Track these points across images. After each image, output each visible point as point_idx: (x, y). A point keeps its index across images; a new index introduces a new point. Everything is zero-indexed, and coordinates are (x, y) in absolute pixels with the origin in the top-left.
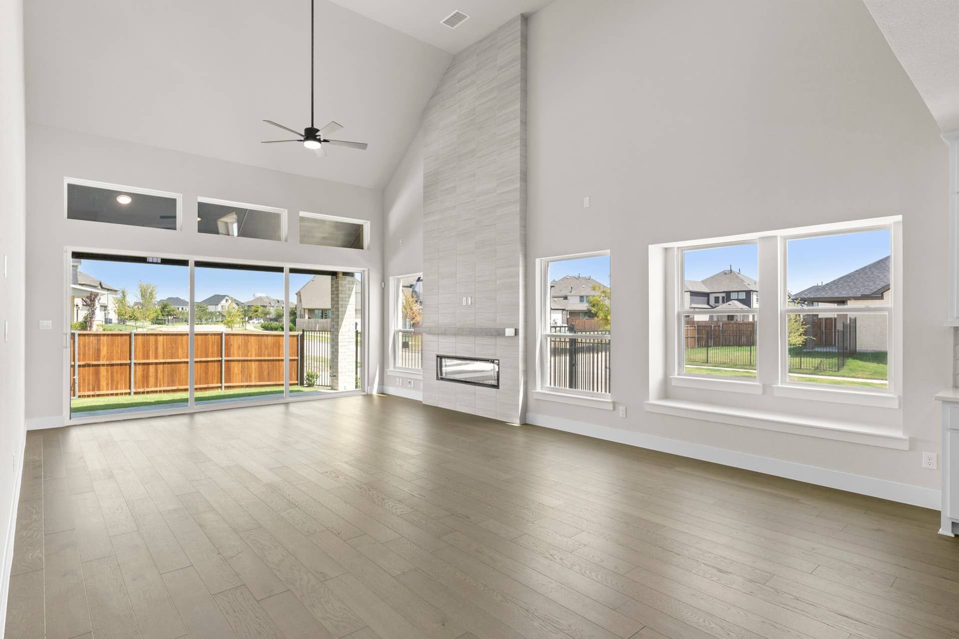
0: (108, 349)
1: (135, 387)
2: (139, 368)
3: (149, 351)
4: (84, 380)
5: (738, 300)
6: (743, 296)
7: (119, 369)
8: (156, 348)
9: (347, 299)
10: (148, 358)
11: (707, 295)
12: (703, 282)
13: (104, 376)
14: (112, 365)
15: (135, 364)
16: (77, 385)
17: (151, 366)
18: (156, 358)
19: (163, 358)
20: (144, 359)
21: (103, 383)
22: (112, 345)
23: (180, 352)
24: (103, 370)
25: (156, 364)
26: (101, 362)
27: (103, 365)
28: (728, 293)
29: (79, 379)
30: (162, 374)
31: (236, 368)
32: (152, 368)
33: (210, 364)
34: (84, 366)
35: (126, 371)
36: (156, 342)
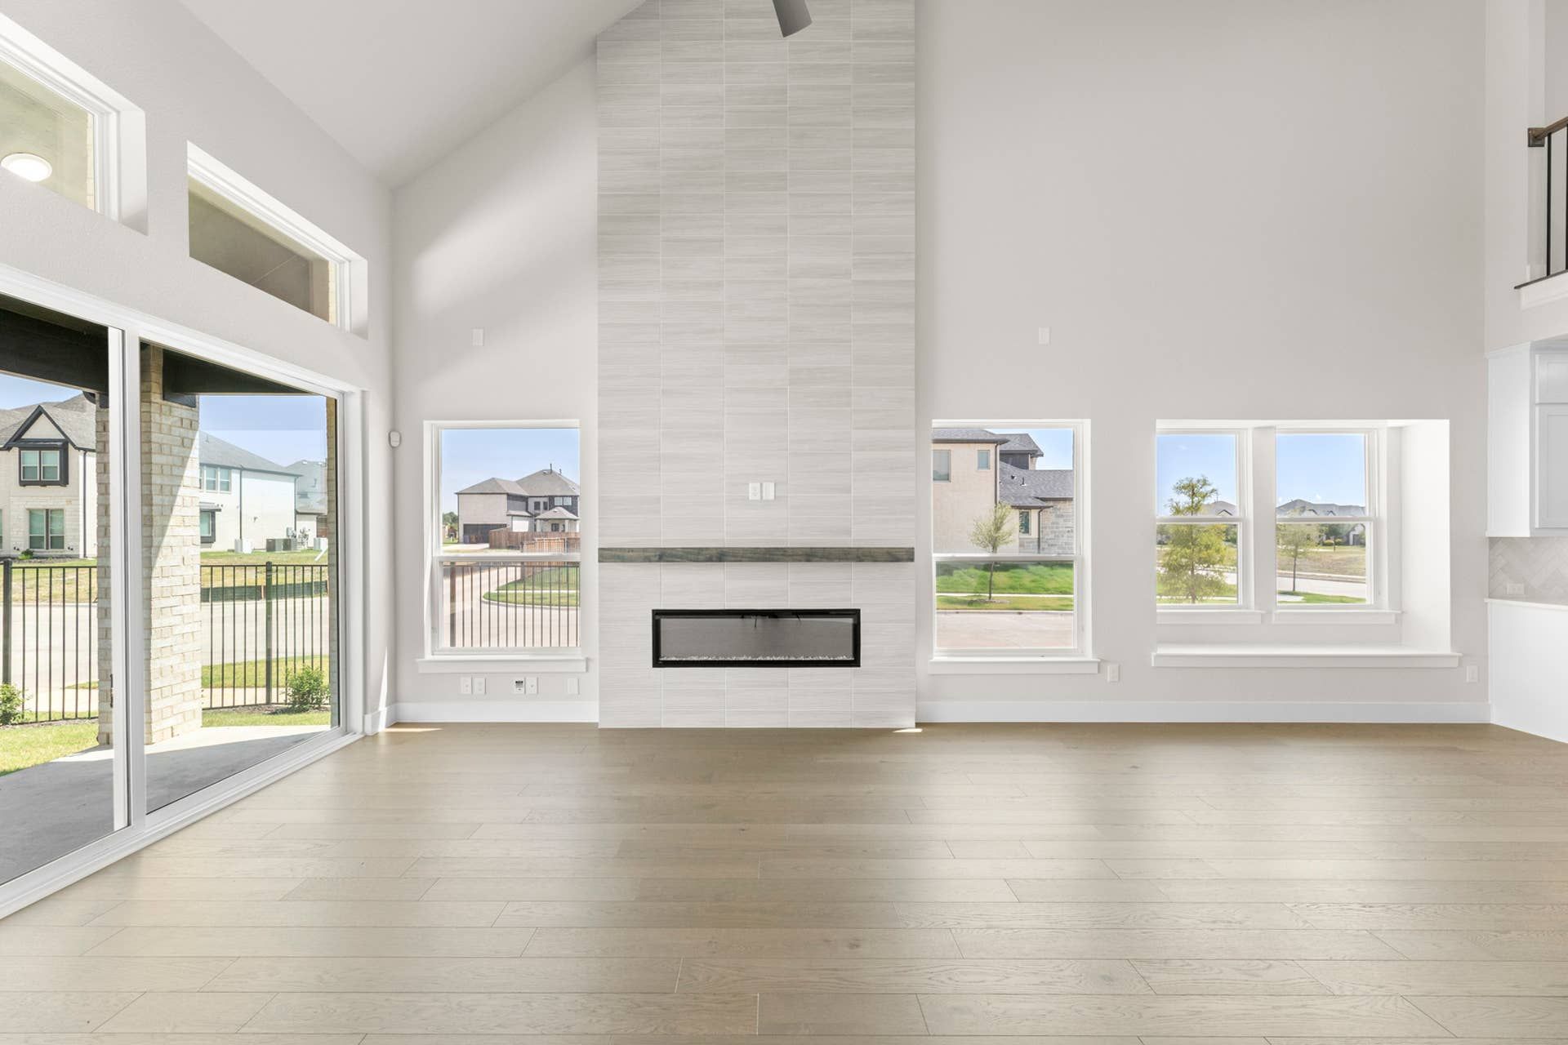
5: (563, 506)
6: (569, 502)
9: (176, 471)
11: (524, 499)
12: (518, 482)
28: (551, 498)
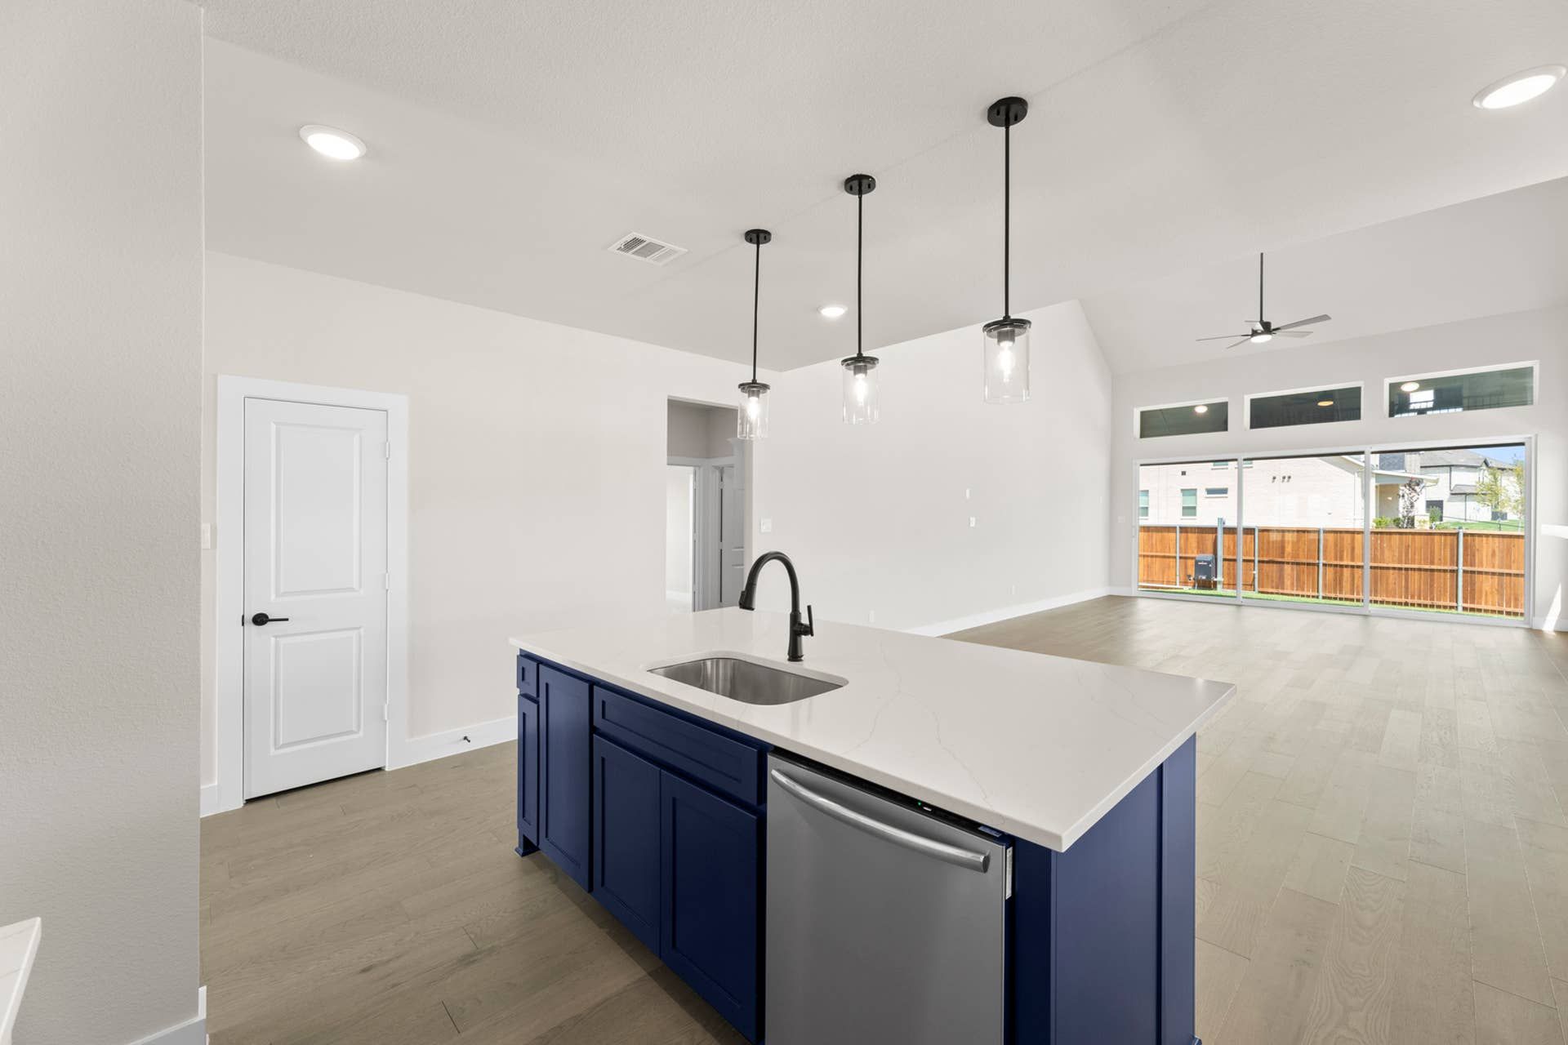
0: (1293, 547)
1: (1324, 591)
2: (1330, 571)
3: (1343, 551)
4: (1266, 576)
7: (1306, 569)
8: (1353, 549)
13: (1289, 575)
14: (1298, 564)
15: (1324, 565)
16: (1257, 580)
17: (1345, 569)
18: (1353, 559)
20: (1336, 560)
21: (1288, 582)
22: (1298, 542)
23: (1387, 553)
24: (1288, 568)
25: (1353, 567)
26: (1285, 560)
27: (1288, 563)
29: (1260, 574)
30: (1360, 579)
31: (1487, 584)
32: (1347, 572)
33: (1436, 573)
34: (1265, 561)
35: (1314, 573)
36: (1353, 540)
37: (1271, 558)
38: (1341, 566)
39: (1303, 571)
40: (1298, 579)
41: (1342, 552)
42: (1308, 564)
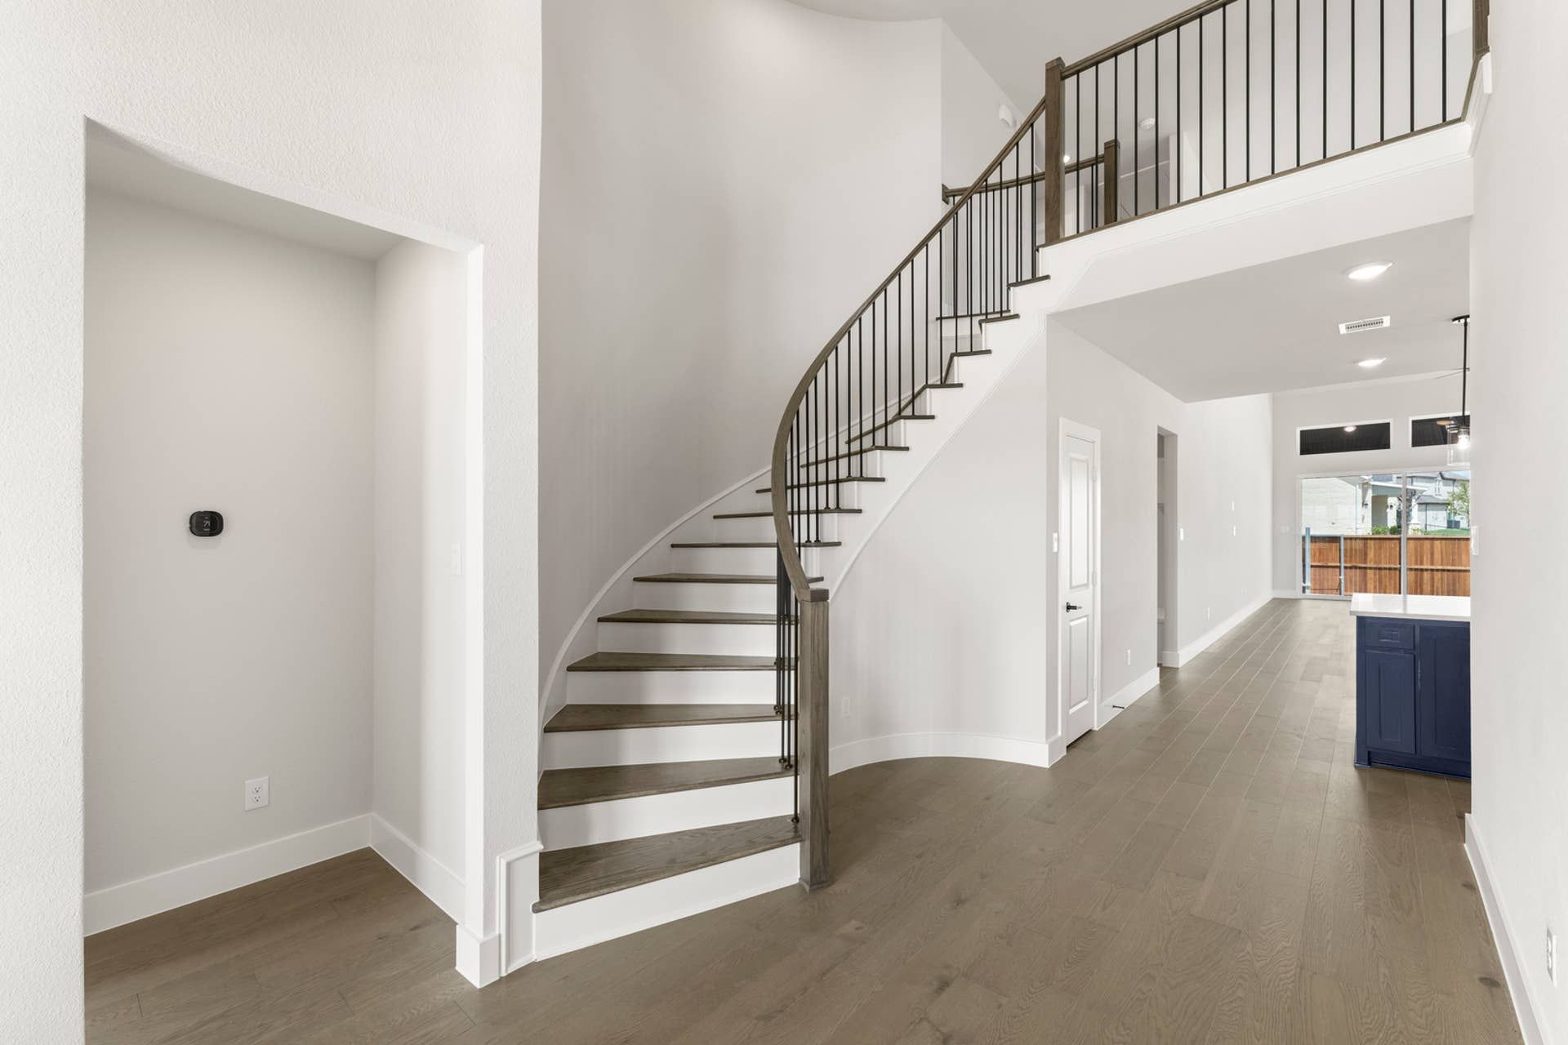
0: (1375, 553)
4: (1351, 581)
7: (1388, 573)
8: (1432, 554)
10: (1422, 563)
13: (1371, 579)
14: (1380, 569)
16: (1343, 585)
17: (1425, 573)
18: (1432, 564)
19: (1442, 565)
20: (1416, 564)
21: (1370, 583)
22: (1380, 548)
24: (1370, 573)
25: (1432, 570)
26: (1368, 565)
27: (1370, 568)
29: (1345, 579)
34: (1351, 568)
35: (1395, 576)
36: (1432, 547)
37: (1354, 564)
38: (1422, 570)
39: (1386, 576)
40: (1380, 582)
41: (1422, 557)
42: (1390, 569)
